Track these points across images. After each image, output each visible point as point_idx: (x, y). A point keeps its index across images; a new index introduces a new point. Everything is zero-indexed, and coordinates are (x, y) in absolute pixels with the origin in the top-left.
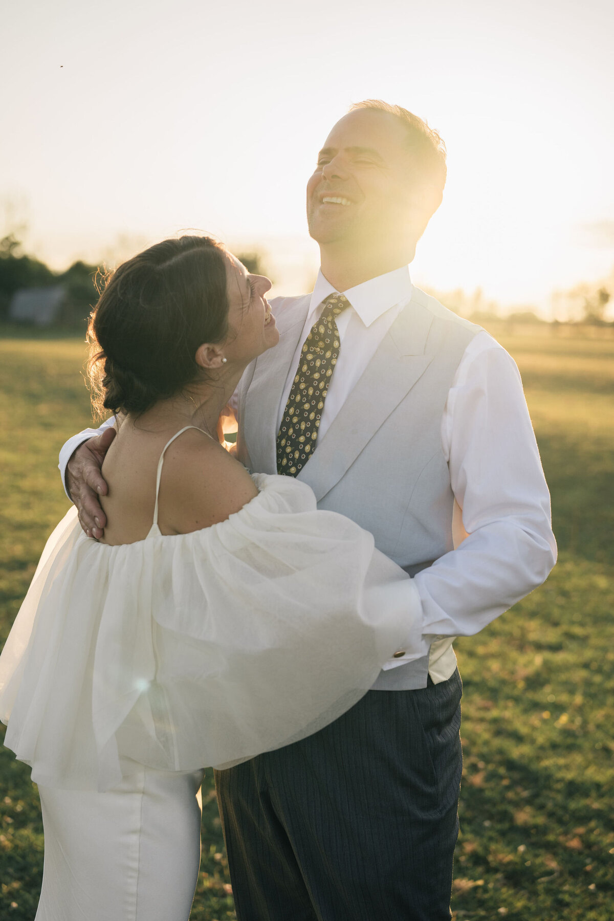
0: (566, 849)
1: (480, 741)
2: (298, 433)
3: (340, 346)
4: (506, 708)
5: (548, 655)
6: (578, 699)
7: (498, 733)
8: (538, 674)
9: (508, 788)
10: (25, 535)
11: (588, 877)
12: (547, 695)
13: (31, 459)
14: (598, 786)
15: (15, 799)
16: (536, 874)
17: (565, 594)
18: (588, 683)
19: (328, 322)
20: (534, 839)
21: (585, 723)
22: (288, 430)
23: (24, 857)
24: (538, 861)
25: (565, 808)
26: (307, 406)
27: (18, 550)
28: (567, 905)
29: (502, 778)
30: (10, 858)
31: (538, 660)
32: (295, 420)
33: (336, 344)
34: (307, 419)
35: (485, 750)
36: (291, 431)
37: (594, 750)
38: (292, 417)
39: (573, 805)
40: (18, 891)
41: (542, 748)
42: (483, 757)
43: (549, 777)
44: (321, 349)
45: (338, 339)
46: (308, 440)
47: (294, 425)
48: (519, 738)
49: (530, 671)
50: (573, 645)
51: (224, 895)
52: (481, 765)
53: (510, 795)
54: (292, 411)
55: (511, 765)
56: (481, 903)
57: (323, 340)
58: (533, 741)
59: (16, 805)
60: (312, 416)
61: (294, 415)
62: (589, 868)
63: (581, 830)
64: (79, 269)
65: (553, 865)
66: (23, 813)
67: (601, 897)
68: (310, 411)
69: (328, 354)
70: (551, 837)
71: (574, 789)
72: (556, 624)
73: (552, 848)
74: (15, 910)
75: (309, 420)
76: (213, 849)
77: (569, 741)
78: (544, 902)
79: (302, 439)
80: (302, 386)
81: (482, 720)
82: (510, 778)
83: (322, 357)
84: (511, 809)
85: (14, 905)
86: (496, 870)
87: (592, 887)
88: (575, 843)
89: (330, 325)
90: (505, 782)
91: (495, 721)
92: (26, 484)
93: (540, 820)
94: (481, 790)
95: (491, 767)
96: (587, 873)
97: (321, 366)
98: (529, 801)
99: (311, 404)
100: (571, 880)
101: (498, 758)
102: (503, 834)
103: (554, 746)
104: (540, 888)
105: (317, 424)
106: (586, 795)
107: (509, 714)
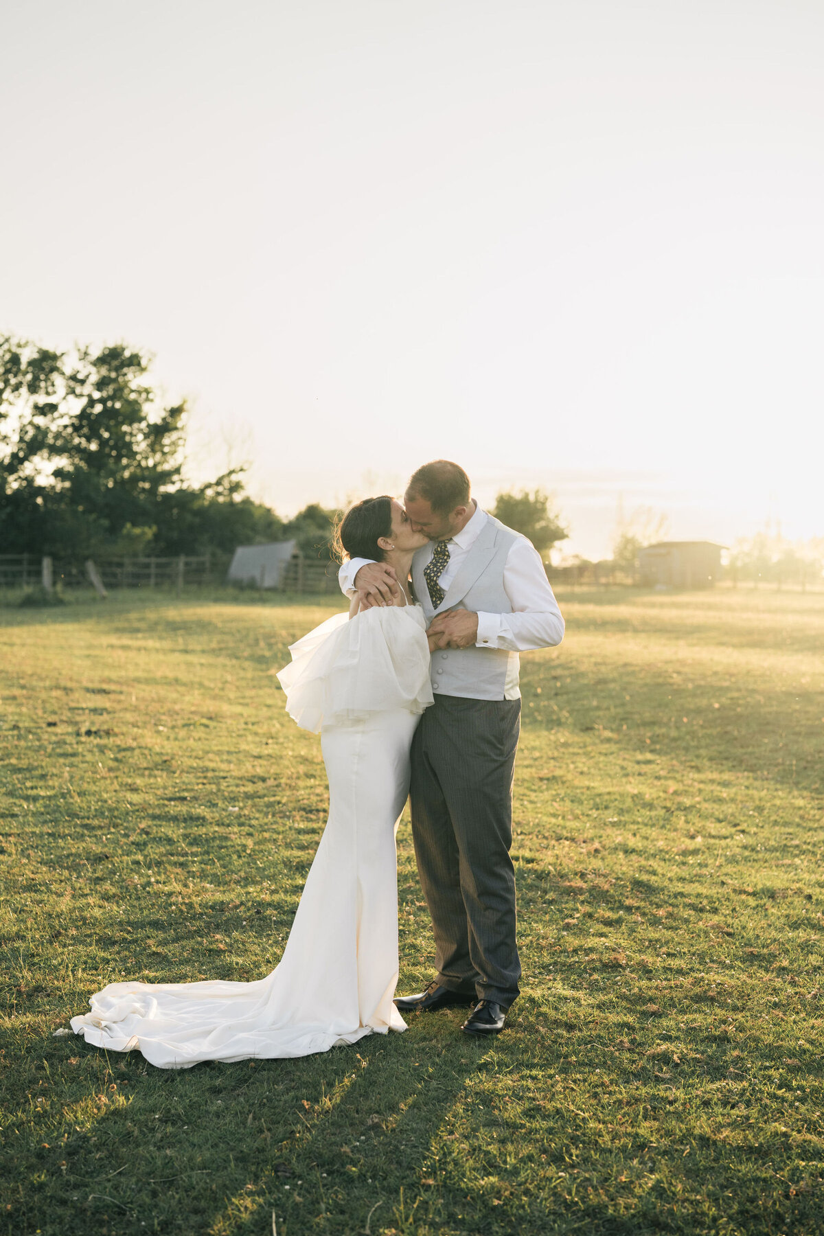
19: (443, 546)
33: (447, 553)
45: (448, 551)
57: (440, 552)
64: (313, 515)
70: (647, 911)
107: (655, 864)
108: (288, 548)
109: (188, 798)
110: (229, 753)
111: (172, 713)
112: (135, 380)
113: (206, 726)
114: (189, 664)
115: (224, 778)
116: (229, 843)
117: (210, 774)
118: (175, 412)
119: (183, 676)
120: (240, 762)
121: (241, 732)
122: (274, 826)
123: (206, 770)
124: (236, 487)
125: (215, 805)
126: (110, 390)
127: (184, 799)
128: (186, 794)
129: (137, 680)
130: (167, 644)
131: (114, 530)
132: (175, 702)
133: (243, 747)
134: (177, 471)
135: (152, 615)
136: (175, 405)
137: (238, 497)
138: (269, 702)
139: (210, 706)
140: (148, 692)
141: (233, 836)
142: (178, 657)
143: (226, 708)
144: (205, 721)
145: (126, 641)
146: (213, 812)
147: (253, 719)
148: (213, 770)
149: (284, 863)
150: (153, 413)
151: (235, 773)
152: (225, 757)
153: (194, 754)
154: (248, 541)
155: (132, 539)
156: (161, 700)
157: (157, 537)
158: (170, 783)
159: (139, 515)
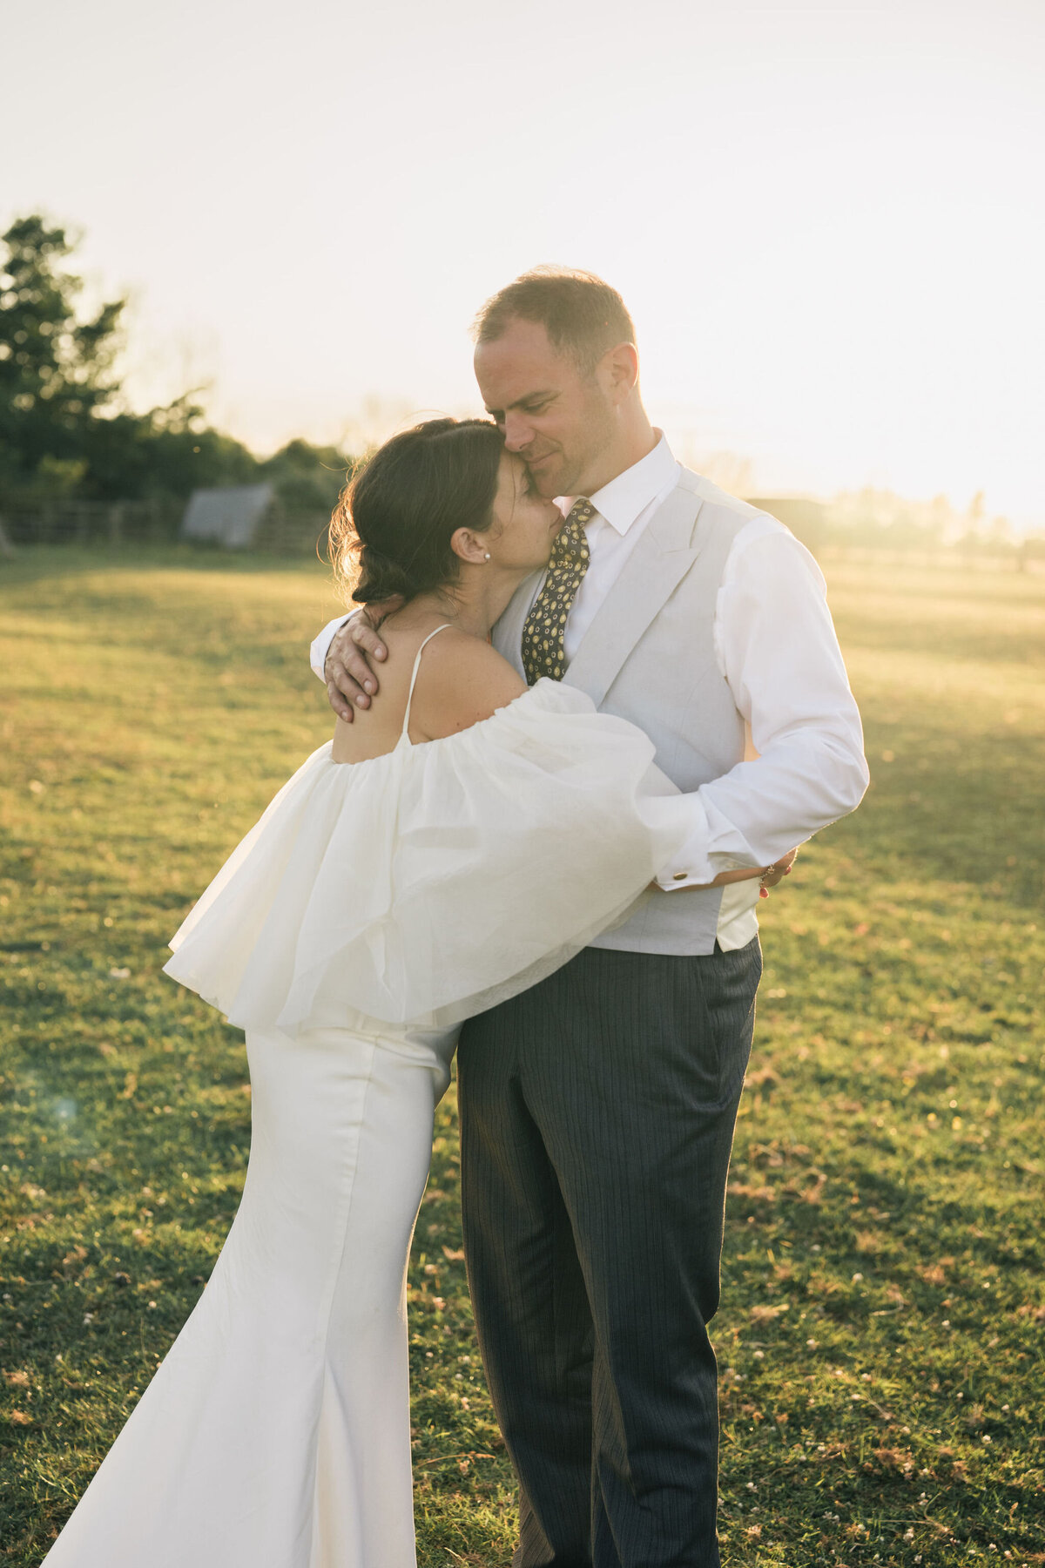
0: (921, 1281)
1: (826, 1150)
2: (543, 654)
3: (589, 555)
4: (880, 1111)
5: (963, 1048)
6: (994, 1106)
7: (860, 1141)
8: (941, 1072)
9: (856, 1207)
10: (188, 860)
11: (944, 1312)
12: (948, 1099)
13: (204, 753)
14: (990, 1212)
15: (157, 1191)
16: (871, 1306)
17: (1012, 967)
18: (1014, 1087)
19: (573, 532)
20: (879, 1269)
21: (996, 1135)
22: (531, 652)
23: (166, 1254)
24: (877, 1293)
25: (934, 1236)
26: (548, 622)
27: (177, 881)
28: (905, 1342)
29: (851, 1195)
30: (148, 1255)
31: (944, 1052)
32: (536, 639)
33: (584, 553)
34: (549, 637)
35: (833, 1161)
36: (535, 654)
37: (999, 1169)
38: (531, 637)
39: (946, 1231)
40: (158, 1291)
41: (921, 1163)
42: (827, 1168)
43: (920, 1198)
44: (569, 562)
45: (587, 548)
46: (556, 662)
47: (536, 646)
48: (888, 1149)
49: (931, 1067)
50: (1007, 1037)
51: (432, 1310)
52: (823, 1178)
53: (857, 1215)
54: (531, 629)
55: (867, 1180)
56: (785, 1335)
57: (567, 552)
58: (908, 1154)
59: (158, 1198)
60: (554, 632)
61: (534, 634)
62: (947, 1302)
63: (949, 1260)
64: (297, 453)
65: (899, 1297)
66: (167, 1206)
67: (955, 1334)
68: (551, 627)
69: (578, 567)
70: (904, 1267)
71: (952, 1213)
72: (987, 1008)
73: (901, 1279)
74: (153, 1311)
75: (552, 638)
76: (423, 1258)
77: (966, 1157)
78: (873, 1337)
79: (548, 661)
80: (545, 602)
81: (839, 1125)
82: (860, 1196)
83: (569, 571)
84: (853, 1232)
85: (153, 1304)
86: (815, 1299)
87: (946, 1323)
88: (935, 1274)
89: (575, 535)
90: (855, 1201)
91: (859, 1127)
92: (192, 790)
93: (894, 1247)
94: (817, 1208)
95: (837, 1181)
96: (944, 1308)
97: (568, 579)
98: (885, 1226)
99: (552, 619)
100: (919, 1315)
101: (850, 1170)
102: (835, 1261)
103: (939, 1162)
104: (872, 1323)
105: (561, 640)
106: (971, 1220)
107: (883, 1120)
108: (262, 496)
109: (46, 947)
110: (135, 839)
111: (61, 756)
112: (57, 265)
113: (109, 781)
114: (108, 665)
115: (116, 897)
116: (97, 1066)
117: (94, 888)
118: (112, 310)
119: (94, 684)
120: (150, 860)
121: (163, 795)
122: (187, 1020)
123: (87, 878)
124: (194, 413)
125: (87, 964)
126: (25, 275)
127: (35, 947)
128: (41, 936)
129: (25, 692)
130: (81, 630)
131: (29, 465)
132: (71, 733)
133: (161, 828)
134: (116, 388)
135: (70, 584)
136: (112, 300)
137: (198, 426)
138: (216, 732)
139: (125, 740)
140: (35, 712)
141: (106, 1048)
142: (91, 653)
143: (149, 745)
144: (109, 772)
145: (30, 624)
146: (80, 981)
147: (184, 768)
148: (102, 879)
149: (192, 1124)
150: (84, 310)
151: (136, 887)
152: (127, 849)
153: (76, 843)
154: (209, 483)
155: (54, 479)
156: (47, 730)
157: (89, 476)
158: (20, 911)
159: (64, 447)
